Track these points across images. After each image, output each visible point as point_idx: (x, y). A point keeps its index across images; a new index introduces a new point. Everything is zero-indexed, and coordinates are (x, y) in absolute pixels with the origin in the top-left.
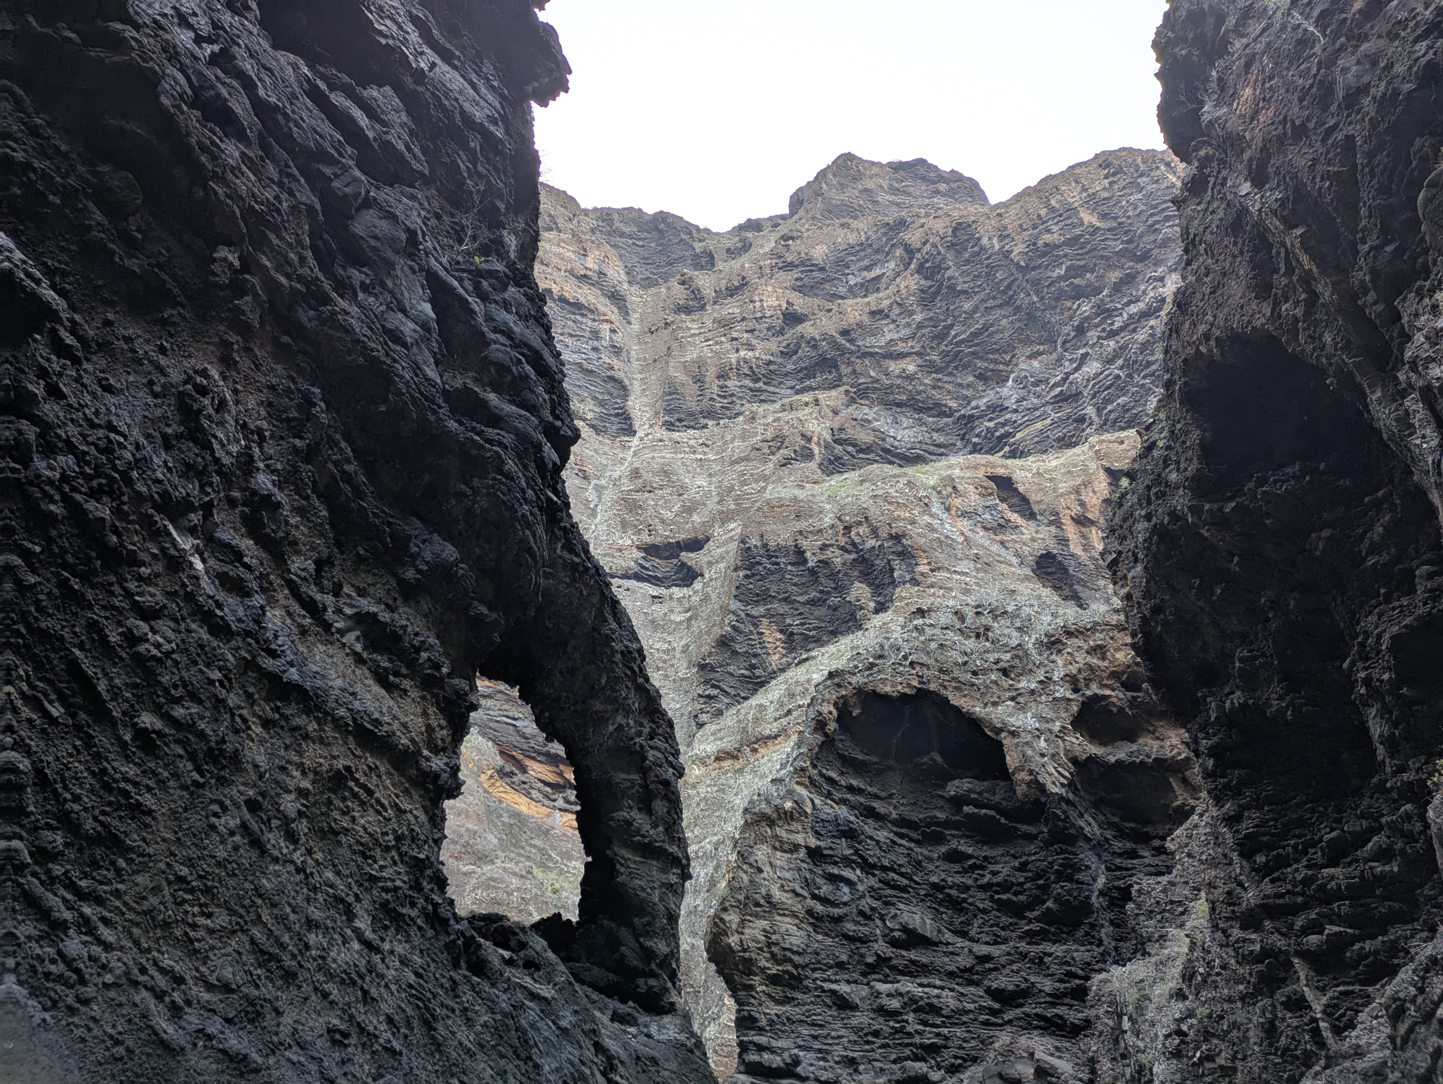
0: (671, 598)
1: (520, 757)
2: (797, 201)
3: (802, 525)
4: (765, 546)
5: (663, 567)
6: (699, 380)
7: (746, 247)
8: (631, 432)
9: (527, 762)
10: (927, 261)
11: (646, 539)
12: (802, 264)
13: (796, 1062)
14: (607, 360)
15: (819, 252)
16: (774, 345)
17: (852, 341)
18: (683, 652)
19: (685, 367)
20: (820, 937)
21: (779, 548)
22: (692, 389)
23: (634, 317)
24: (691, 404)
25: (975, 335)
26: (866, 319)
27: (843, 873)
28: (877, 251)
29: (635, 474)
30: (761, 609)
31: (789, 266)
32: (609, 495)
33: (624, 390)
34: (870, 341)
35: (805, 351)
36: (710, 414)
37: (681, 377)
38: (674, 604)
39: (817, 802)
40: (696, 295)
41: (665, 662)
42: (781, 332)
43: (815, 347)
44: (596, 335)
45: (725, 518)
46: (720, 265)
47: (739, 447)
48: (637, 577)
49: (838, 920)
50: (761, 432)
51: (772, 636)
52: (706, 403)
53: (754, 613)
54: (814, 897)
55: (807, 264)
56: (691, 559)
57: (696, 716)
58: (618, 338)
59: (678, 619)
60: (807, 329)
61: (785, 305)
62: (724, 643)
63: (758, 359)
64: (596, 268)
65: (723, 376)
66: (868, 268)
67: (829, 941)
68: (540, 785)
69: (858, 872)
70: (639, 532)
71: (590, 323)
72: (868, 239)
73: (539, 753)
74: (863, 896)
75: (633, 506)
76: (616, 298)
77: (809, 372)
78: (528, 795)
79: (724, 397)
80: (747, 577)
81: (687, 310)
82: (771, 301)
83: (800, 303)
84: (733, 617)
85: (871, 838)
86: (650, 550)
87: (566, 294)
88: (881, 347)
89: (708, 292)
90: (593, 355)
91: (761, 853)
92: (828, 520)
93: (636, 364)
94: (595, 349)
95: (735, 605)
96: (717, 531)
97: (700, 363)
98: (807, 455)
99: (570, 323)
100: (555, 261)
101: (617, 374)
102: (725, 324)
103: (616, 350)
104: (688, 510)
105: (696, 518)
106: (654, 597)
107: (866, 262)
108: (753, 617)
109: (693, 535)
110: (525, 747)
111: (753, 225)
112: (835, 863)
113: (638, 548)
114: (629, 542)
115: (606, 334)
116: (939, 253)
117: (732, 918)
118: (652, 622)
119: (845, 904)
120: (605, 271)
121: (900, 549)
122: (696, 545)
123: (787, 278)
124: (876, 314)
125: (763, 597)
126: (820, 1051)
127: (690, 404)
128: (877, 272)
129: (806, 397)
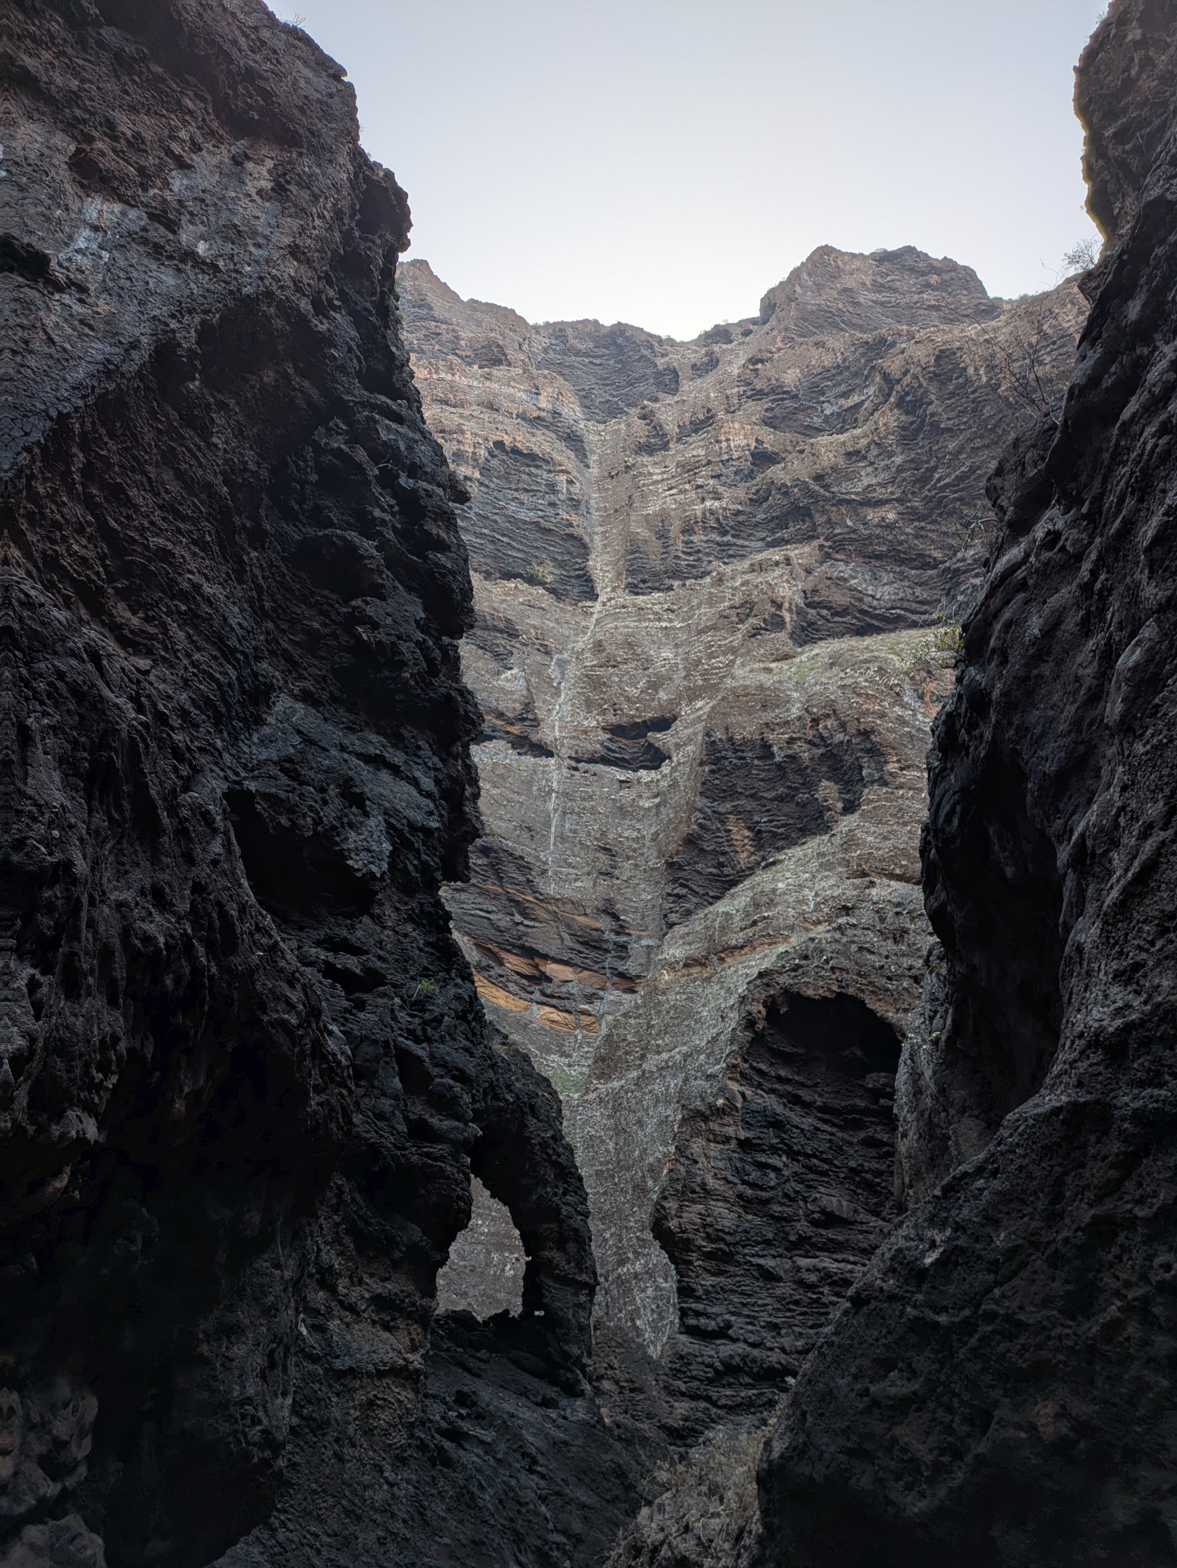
0: (639, 782)
1: (496, 950)
2: (769, 304)
3: (769, 716)
4: (731, 739)
5: (629, 747)
6: (662, 535)
7: (712, 363)
8: (594, 597)
9: (503, 955)
10: (908, 394)
11: (612, 719)
12: (773, 391)
13: (729, 1326)
14: (566, 516)
15: (791, 377)
16: (741, 492)
17: (826, 487)
18: (653, 840)
19: (647, 521)
20: (750, 1217)
21: (745, 742)
22: (656, 546)
23: (593, 459)
24: (655, 563)
25: (961, 478)
26: (841, 462)
27: (770, 1161)
28: (855, 375)
29: (598, 647)
30: (729, 806)
31: (757, 395)
32: (572, 671)
33: (584, 549)
34: (846, 486)
35: (776, 498)
36: (675, 574)
37: (643, 532)
38: (643, 788)
39: (749, 1093)
40: (658, 430)
41: (635, 850)
42: (751, 476)
43: (786, 494)
44: (552, 488)
45: (693, 694)
46: (686, 386)
47: (705, 614)
48: (605, 761)
49: (767, 1202)
50: (729, 599)
51: (740, 834)
52: (670, 561)
53: (721, 810)
54: (744, 1182)
55: (778, 392)
56: (658, 740)
57: (665, 916)
58: (576, 489)
59: (647, 805)
60: (776, 473)
61: (754, 444)
62: (690, 841)
63: (725, 509)
64: (550, 407)
65: (687, 530)
66: (845, 395)
67: (757, 1221)
68: (516, 977)
69: (784, 1158)
70: (604, 712)
71: (545, 475)
72: (845, 360)
73: (514, 946)
74: (788, 1181)
75: (596, 683)
76: (573, 440)
77: (781, 522)
78: (505, 988)
79: (690, 554)
80: (712, 772)
81: (648, 449)
82: (739, 441)
83: (770, 439)
84: (699, 815)
85: (797, 1127)
86: (616, 730)
87: (519, 445)
88: (857, 494)
89: (671, 428)
90: (550, 511)
91: (697, 1146)
92: (795, 711)
93: (596, 515)
94: (552, 504)
95: (701, 802)
96: (685, 710)
97: (664, 517)
98: (777, 623)
99: (524, 477)
100: (506, 404)
101: (578, 531)
102: (690, 468)
103: (575, 504)
104: (655, 685)
105: (662, 695)
106: (622, 782)
107: (843, 388)
108: (720, 813)
109: (660, 713)
110: (500, 940)
111: (721, 334)
112: (764, 1151)
113: (604, 729)
114: (594, 723)
115: (563, 487)
116: (920, 386)
117: (672, 1205)
118: (621, 808)
119: (772, 1188)
120: (560, 409)
121: (869, 746)
122: (663, 724)
123: (755, 409)
124: (853, 455)
125: (730, 793)
126: (748, 1316)
127: (653, 563)
128: (855, 399)
129: (776, 555)
